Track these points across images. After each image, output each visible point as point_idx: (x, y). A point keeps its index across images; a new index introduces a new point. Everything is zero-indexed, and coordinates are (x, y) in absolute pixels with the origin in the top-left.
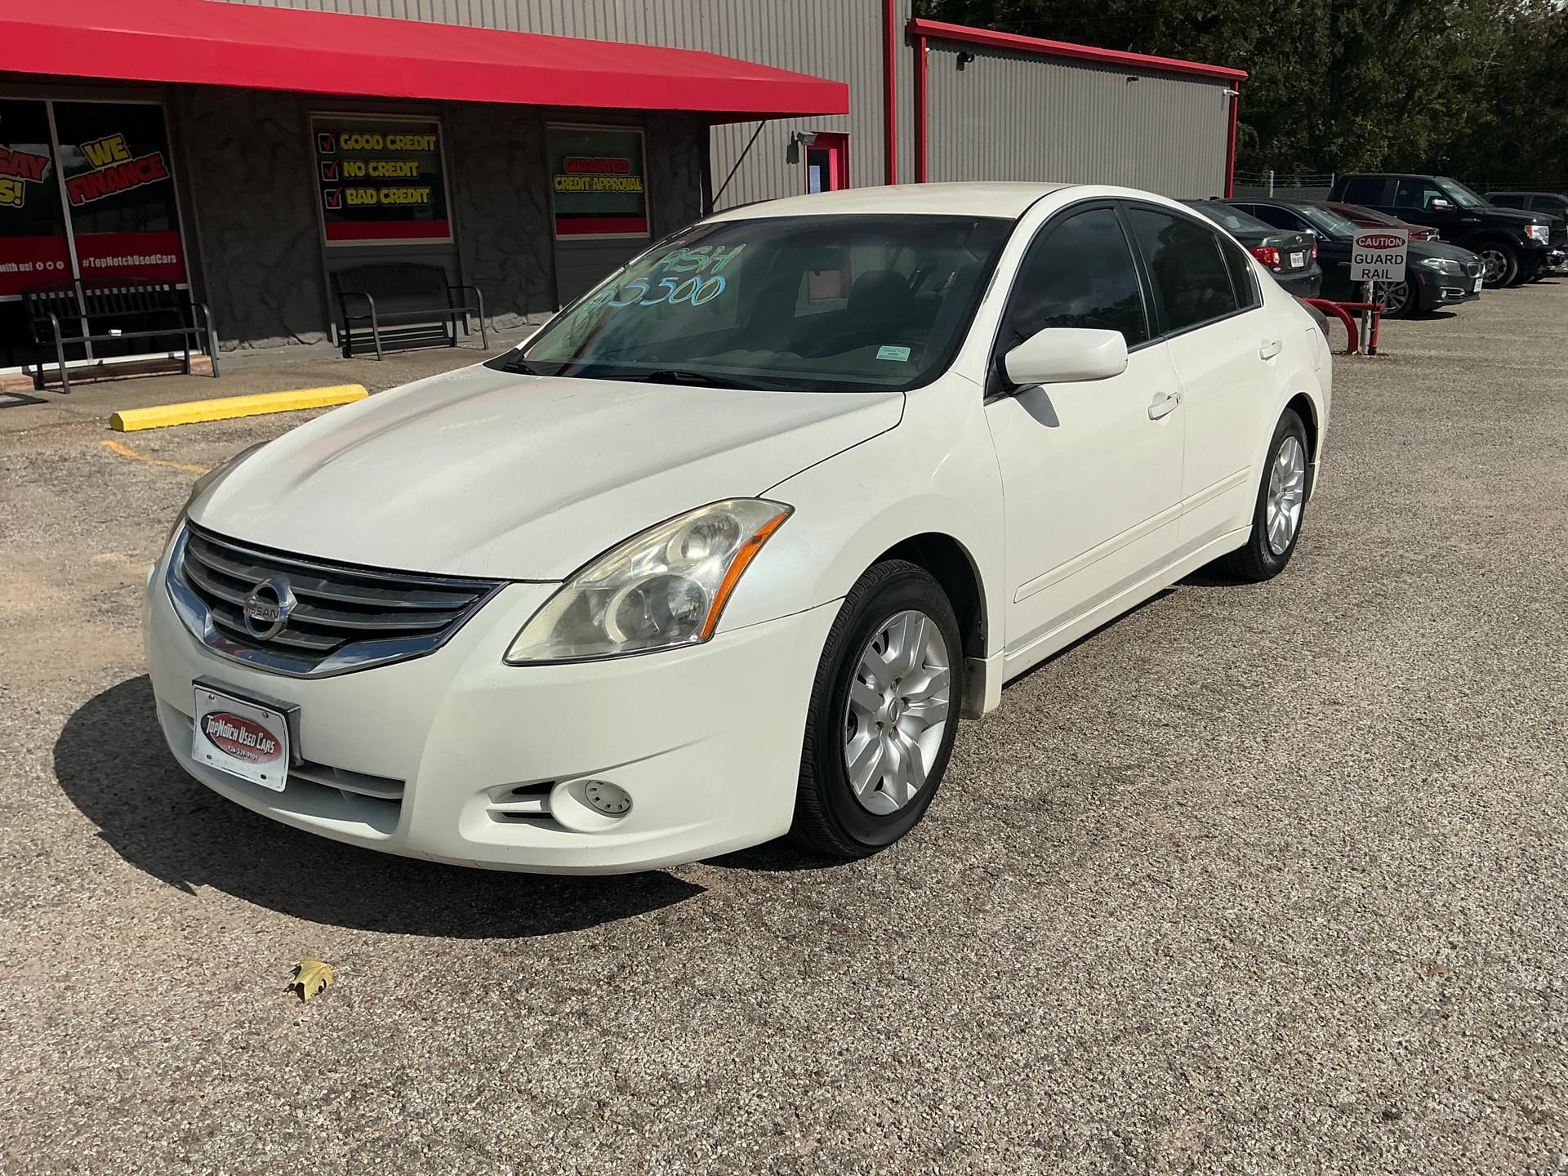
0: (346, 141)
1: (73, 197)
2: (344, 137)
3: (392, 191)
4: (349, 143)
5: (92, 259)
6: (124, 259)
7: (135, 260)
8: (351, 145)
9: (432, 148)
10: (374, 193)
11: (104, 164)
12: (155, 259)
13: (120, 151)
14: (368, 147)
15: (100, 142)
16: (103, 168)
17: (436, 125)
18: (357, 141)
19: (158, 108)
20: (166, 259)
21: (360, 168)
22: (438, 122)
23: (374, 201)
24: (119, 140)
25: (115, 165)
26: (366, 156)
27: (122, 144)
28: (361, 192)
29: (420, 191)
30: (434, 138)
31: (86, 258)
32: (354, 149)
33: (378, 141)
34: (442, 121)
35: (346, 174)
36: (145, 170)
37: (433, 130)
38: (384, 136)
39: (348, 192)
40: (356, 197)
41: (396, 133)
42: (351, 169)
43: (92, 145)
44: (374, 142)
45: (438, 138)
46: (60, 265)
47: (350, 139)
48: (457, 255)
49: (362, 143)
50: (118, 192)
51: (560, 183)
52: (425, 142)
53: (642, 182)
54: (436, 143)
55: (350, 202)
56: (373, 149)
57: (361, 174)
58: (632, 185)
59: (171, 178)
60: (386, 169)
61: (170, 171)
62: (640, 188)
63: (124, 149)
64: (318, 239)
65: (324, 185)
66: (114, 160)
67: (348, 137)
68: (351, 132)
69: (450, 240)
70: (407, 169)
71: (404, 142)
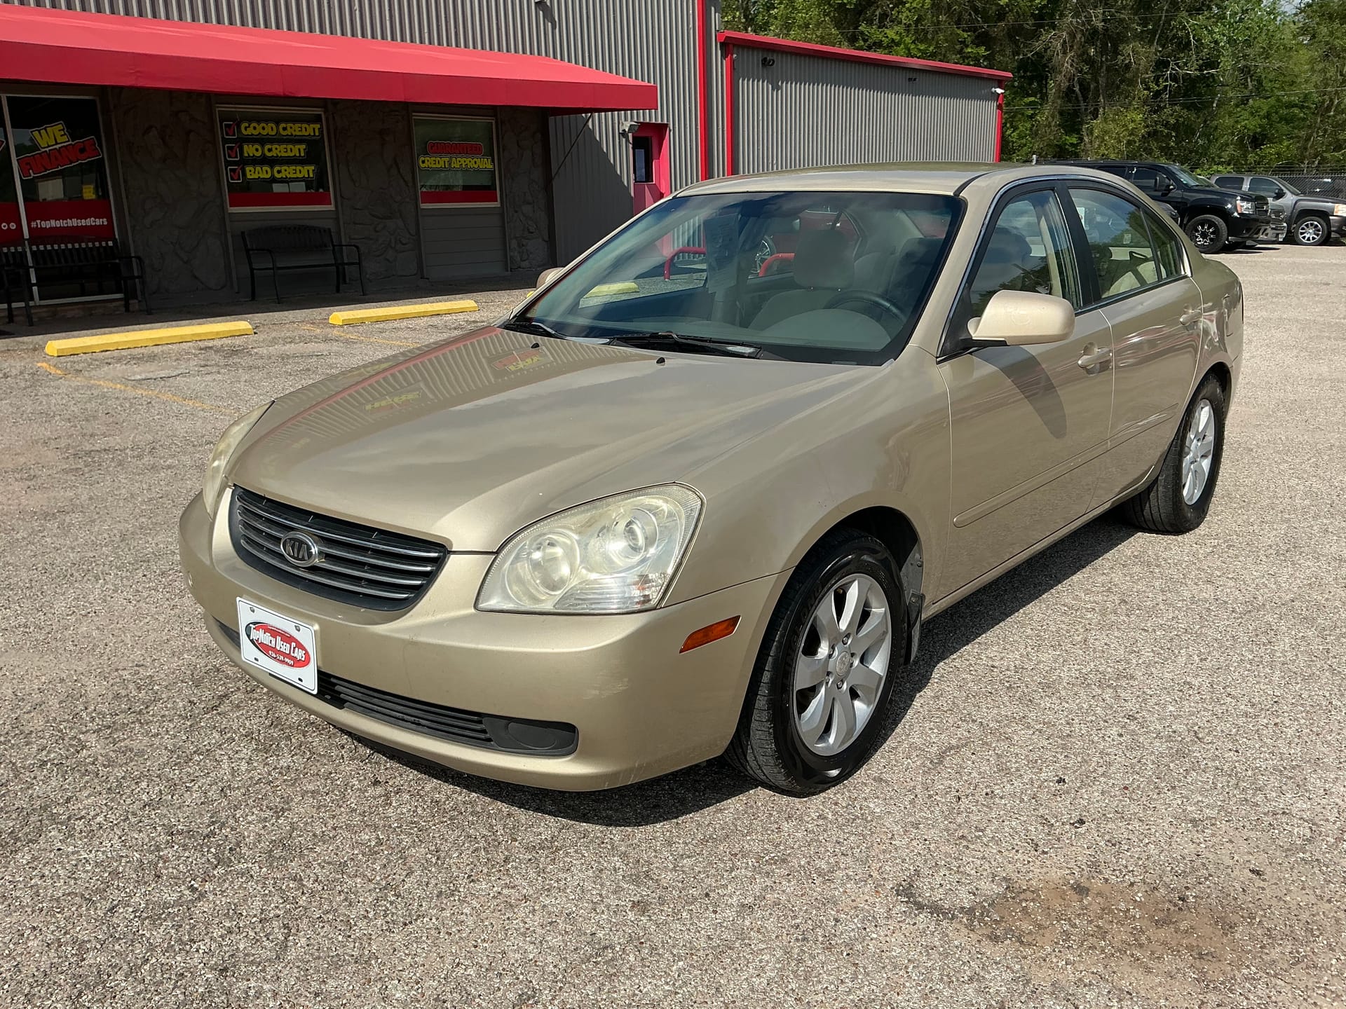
0: (246, 128)
1: (23, 171)
2: (244, 125)
3: (284, 168)
4: (249, 130)
5: (38, 221)
6: (65, 221)
7: (74, 222)
8: (250, 131)
9: (317, 134)
10: (269, 170)
11: (49, 146)
12: (90, 222)
13: (62, 136)
14: (264, 133)
15: (45, 129)
16: (47, 149)
17: (320, 115)
18: (255, 128)
19: (93, 101)
20: (99, 222)
21: (257, 150)
22: (322, 113)
23: (269, 176)
24: (60, 127)
25: (57, 146)
26: (261, 140)
27: (63, 130)
28: (258, 168)
29: (307, 168)
30: (318, 126)
31: (35, 220)
32: (252, 135)
33: (272, 128)
34: (325, 113)
35: (246, 155)
36: (82, 150)
37: (317, 119)
38: (277, 124)
39: (248, 169)
40: (253, 173)
41: (287, 121)
42: (250, 150)
43: (39, 131)
44: (269, 129)
45: (322, 125)
46: (13, 226)
47: (249, 127)
48: (337, 219)
49: (259, 130)
50: (60, 168)
51: (423, 162)
52: (310, 130)
53: (493, 161)
54: (321, 130)
55: (249, 177)
56: (268, 134)
57: (258, 154)
58: (485, 164)
59: (103, 158)
60: (279, 151)
61: (102, 152)
62: (491, 167)
63: (65, 134)
64: (222, 207)
65: (228, 163)
66: (57, 144)
67: (247, 125)
68: (250, 121)
69: (331, 207)
70: (298, 150)
71: (295, 129)
